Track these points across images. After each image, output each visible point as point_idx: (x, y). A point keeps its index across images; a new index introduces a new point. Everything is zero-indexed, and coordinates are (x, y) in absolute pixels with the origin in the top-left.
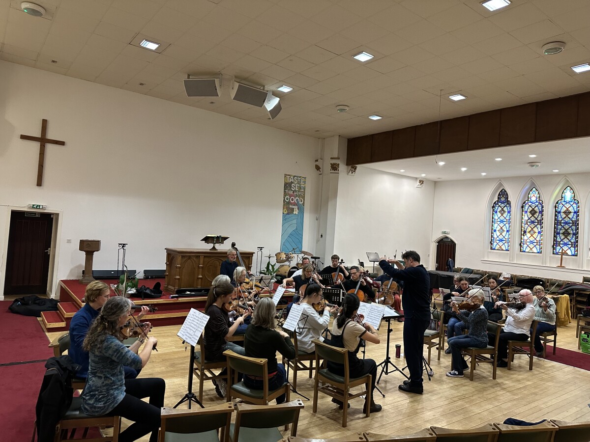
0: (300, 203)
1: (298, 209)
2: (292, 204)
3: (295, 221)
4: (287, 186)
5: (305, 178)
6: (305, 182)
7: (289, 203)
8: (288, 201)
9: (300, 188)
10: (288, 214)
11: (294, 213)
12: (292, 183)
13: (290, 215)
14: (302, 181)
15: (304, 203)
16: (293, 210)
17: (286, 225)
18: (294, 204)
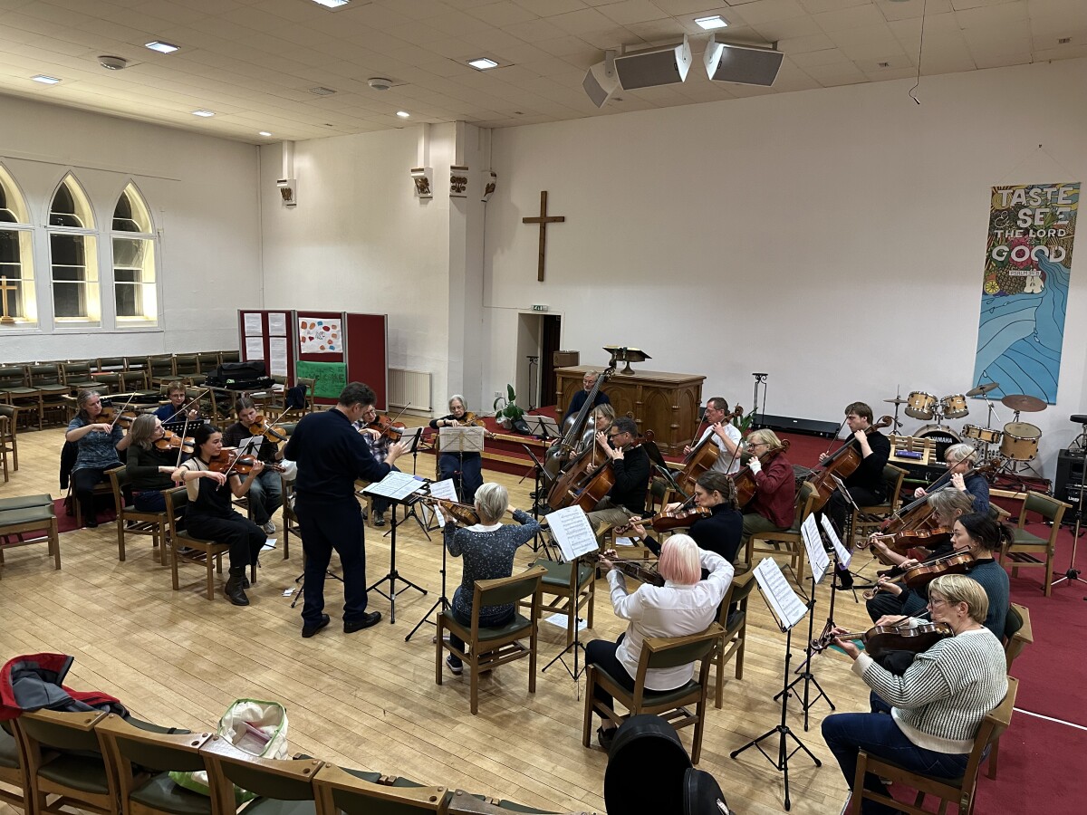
0: (1052, 260)
1: (1043, 278)
2: (1017, 266)
3: (1030, 313)
4: (1002, 218)
5: (1077, 186)
6: (1074, 199)
7: (1008, 263)
8: (1002, 259)
9: (1054, 217)
10: (1001, 294)
11: (1028, 289)
12: (1019, 206)
13: (1011, 297)
14: (1061, 195)
15: (1069, 258)
16: (1022, 282)
17: (996, 324)
18: (1029, 265)
